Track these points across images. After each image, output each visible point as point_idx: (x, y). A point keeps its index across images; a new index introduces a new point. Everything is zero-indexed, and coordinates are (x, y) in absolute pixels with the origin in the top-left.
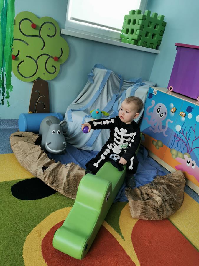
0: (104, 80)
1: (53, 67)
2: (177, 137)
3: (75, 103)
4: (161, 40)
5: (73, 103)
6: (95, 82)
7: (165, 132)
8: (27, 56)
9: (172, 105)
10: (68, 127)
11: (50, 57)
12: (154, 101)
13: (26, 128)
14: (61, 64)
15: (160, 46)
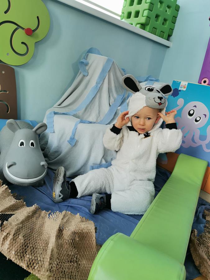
0: (103, 71)
1: (24, 45)
3: (59, 106)
4: (173, 28)
5: (56, 105)
6: (90, 74)
7: (206, 145)
10: (47, 141)
11: (19, 27)
12: (183, 100)
14: (36, 41)
15: (172, 37)
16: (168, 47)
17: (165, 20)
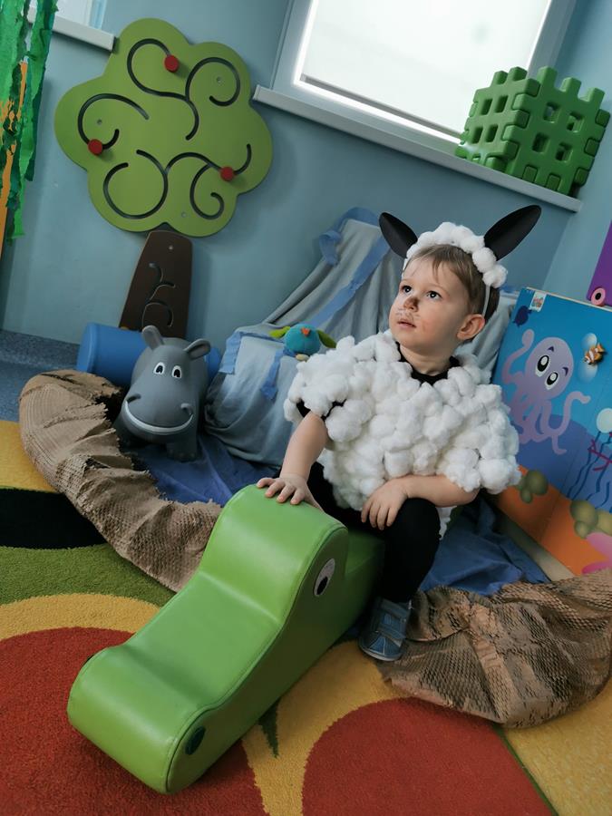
0: (370, 257)
1: (215, 199)
2: (600, 455)
3: (272, 323)
4: (587, 166)
5: (264, 322)
6: (342, 261)
7: (559, 438)
8: (139, 152)
9: (592, 339)
11: (210, 164)
12: (533, 332)
13: (92, 365)
14: (241, 192)
15: (584, 187)
16: (573, 212)
17: (565, 147)
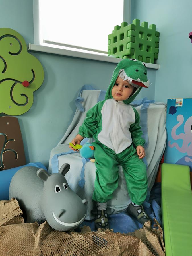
5: (60, 143)
11: (16, 81)
12: (182, 116)
14: (34, 90)
15: (158, 60)
16: (157, 69)
17: (149, 47)
